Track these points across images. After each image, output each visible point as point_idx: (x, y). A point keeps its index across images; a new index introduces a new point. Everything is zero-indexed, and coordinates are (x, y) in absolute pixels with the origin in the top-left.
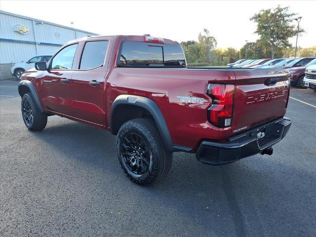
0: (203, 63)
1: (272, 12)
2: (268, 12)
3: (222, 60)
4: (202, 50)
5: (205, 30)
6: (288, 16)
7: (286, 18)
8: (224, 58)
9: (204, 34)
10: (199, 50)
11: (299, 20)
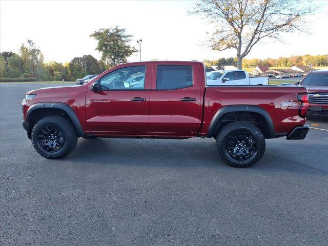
0: (31, 78)
1: (111, 31)
2: (107, 31)
3: (53, 75)
4: (27, 63)
5: (29, 42)
6: (125, 37)
7: (123, 39)
8: (55, 72)
9: (27, 45)
10: (23, 64)
11: (140, 42)
